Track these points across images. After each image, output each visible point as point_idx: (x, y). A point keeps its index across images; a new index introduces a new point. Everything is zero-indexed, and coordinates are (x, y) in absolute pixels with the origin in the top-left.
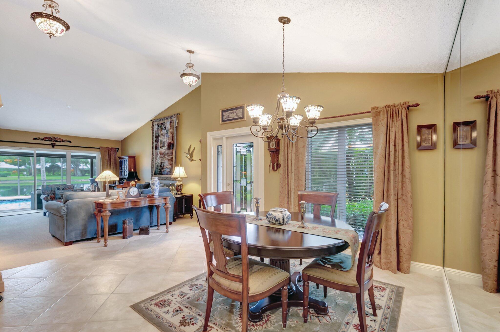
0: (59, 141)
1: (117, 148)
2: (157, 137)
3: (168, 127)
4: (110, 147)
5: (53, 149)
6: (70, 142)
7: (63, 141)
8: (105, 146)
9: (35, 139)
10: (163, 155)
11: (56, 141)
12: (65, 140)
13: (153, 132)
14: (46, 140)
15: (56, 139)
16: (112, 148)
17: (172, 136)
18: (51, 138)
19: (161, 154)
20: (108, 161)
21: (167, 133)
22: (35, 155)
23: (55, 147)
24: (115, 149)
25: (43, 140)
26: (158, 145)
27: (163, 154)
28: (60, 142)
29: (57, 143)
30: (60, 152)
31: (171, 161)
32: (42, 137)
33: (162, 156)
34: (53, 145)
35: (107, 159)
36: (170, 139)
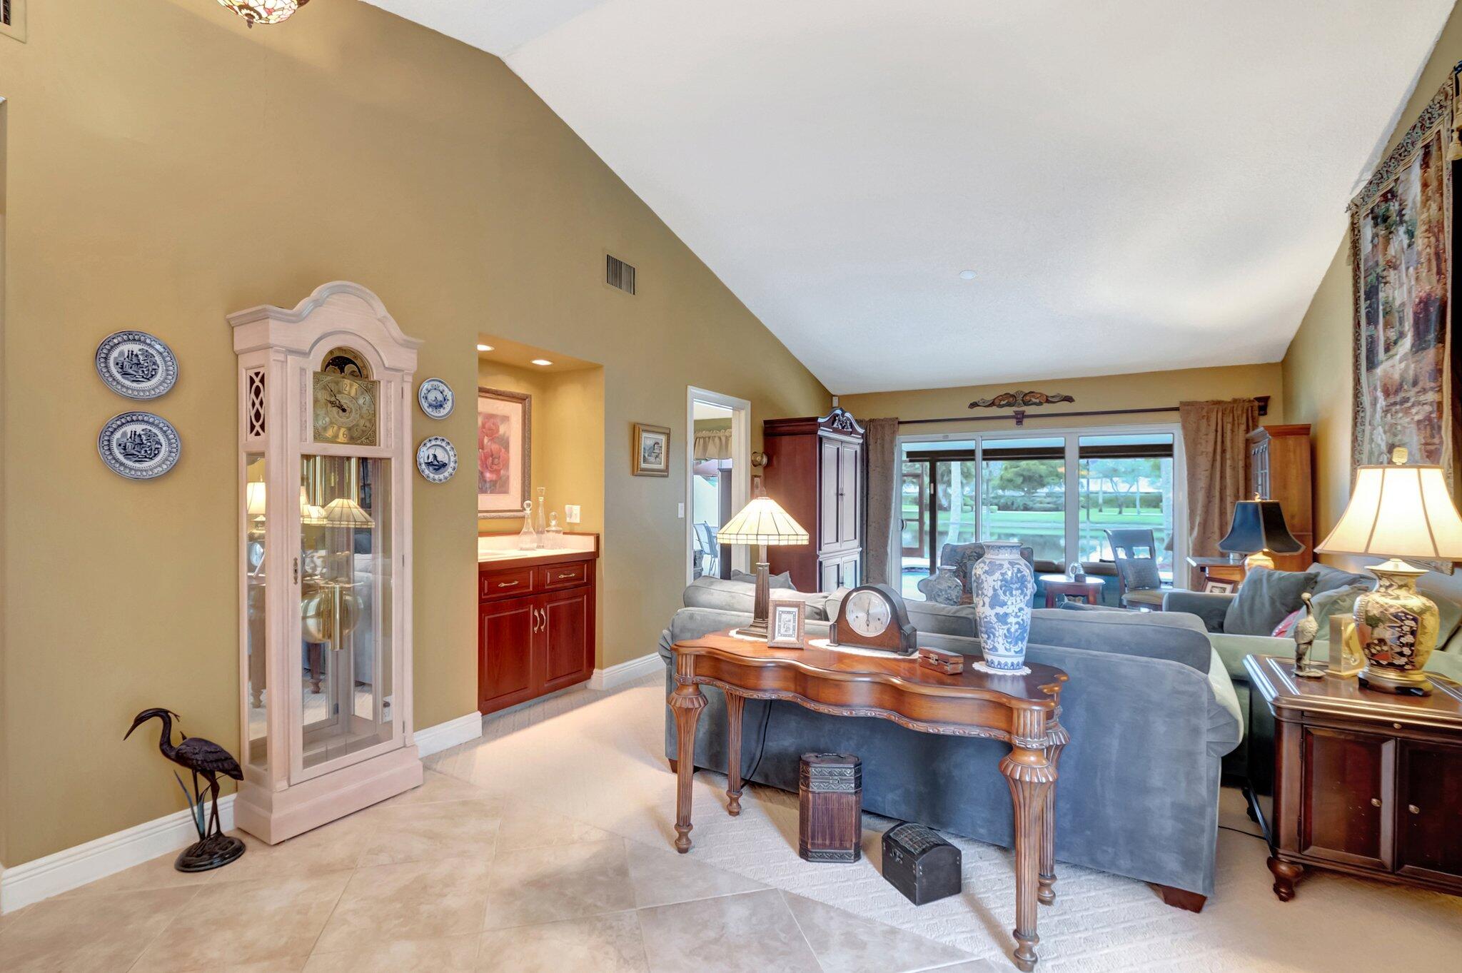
0: (1037, 401)
1: (1258, 399)
2: (1372, 293)
3: (1414, 202)
4: (1227, 397)
5: (1019, 431)
6: (1069, 399)
7: (1048, 401)
8: (1205, 394)
9: (973, 405)
10: (1398, 399)
11: (1026, 403)
12: (1053, 397)
13: (1356, 268)
14: (1003, 403)
15: (1028, 398)
16: (1235, 401)
17: (1431, 251)
18: (1013, 396)
19: (1387, 393)
20: (1214, 460)
21: (1409, 246)
22: (979, 455)
23: (1026, 421)
24: (1247, 405)
25: (992, 404)
26: (1378, 337)
27: (1399, 388)
28: (1040, 404)
29: (1030, 410)
30: (1044, 436)
31: (1432, 428)
32: (990, 397)
33: (1395, 404)
34: (1020, 418)
35: (1210, 449)
36: (1424, 274)
